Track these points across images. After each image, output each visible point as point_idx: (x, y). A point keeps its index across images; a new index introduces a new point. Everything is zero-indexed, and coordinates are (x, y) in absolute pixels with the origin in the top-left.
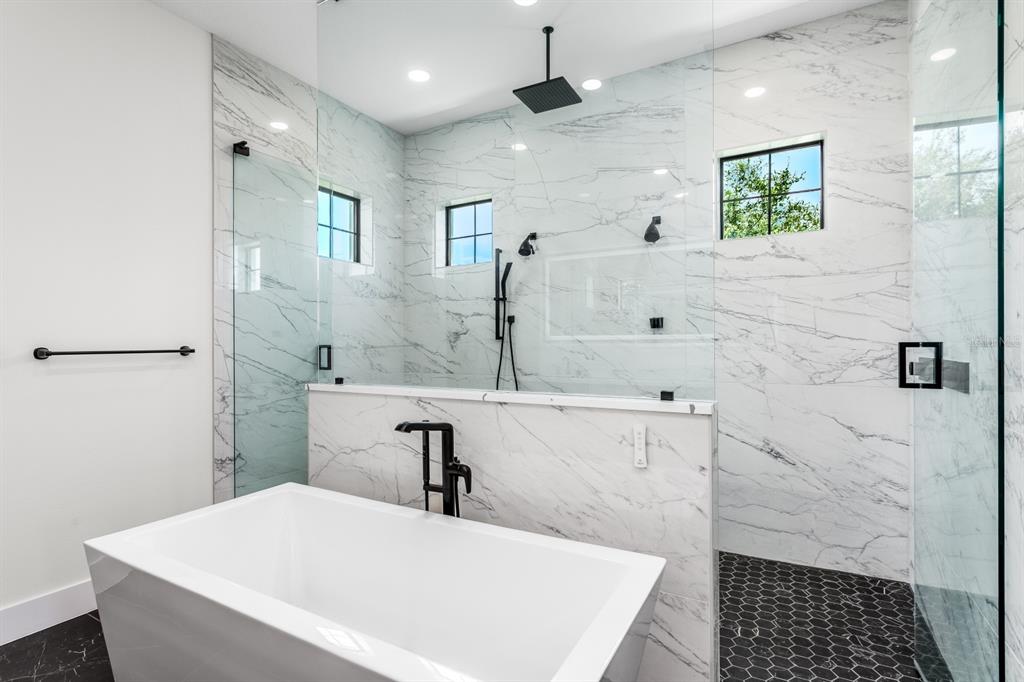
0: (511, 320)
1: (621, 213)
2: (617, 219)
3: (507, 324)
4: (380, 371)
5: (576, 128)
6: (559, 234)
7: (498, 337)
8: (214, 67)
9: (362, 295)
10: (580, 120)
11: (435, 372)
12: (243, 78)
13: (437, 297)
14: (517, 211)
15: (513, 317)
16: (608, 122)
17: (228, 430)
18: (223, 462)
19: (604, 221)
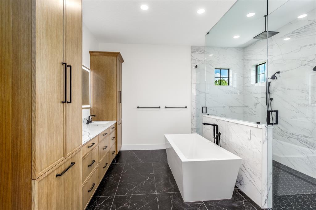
0: (272, 99)
1: (309, 61)
2: (308, 63)
3: (270, 101)
4: (234, 113)
5: (293, 34)
6: (287, 71)
7: (267, 105)
8: (192, 52)
9: (229, 94)
10: (294, 31)
11: (251, 114)
12: (197, 52)
13: (251, 93)
14: (274, 65)
15: (272, 98)
16: (305, 29)
17: (195, 123)
18: (193, 129)
19: (303, 65)
